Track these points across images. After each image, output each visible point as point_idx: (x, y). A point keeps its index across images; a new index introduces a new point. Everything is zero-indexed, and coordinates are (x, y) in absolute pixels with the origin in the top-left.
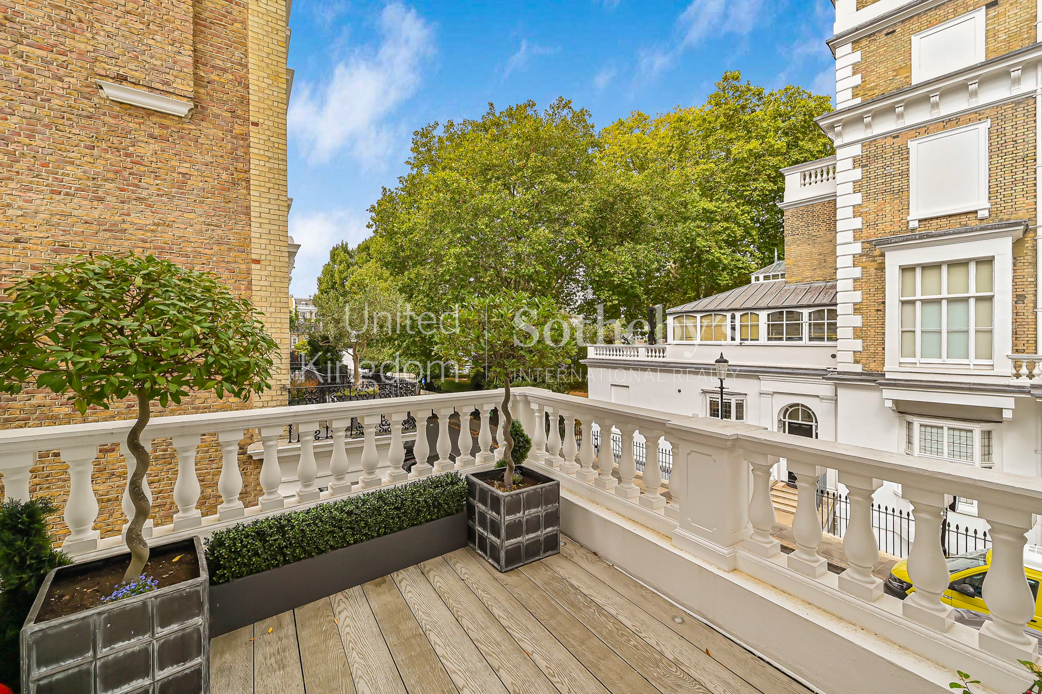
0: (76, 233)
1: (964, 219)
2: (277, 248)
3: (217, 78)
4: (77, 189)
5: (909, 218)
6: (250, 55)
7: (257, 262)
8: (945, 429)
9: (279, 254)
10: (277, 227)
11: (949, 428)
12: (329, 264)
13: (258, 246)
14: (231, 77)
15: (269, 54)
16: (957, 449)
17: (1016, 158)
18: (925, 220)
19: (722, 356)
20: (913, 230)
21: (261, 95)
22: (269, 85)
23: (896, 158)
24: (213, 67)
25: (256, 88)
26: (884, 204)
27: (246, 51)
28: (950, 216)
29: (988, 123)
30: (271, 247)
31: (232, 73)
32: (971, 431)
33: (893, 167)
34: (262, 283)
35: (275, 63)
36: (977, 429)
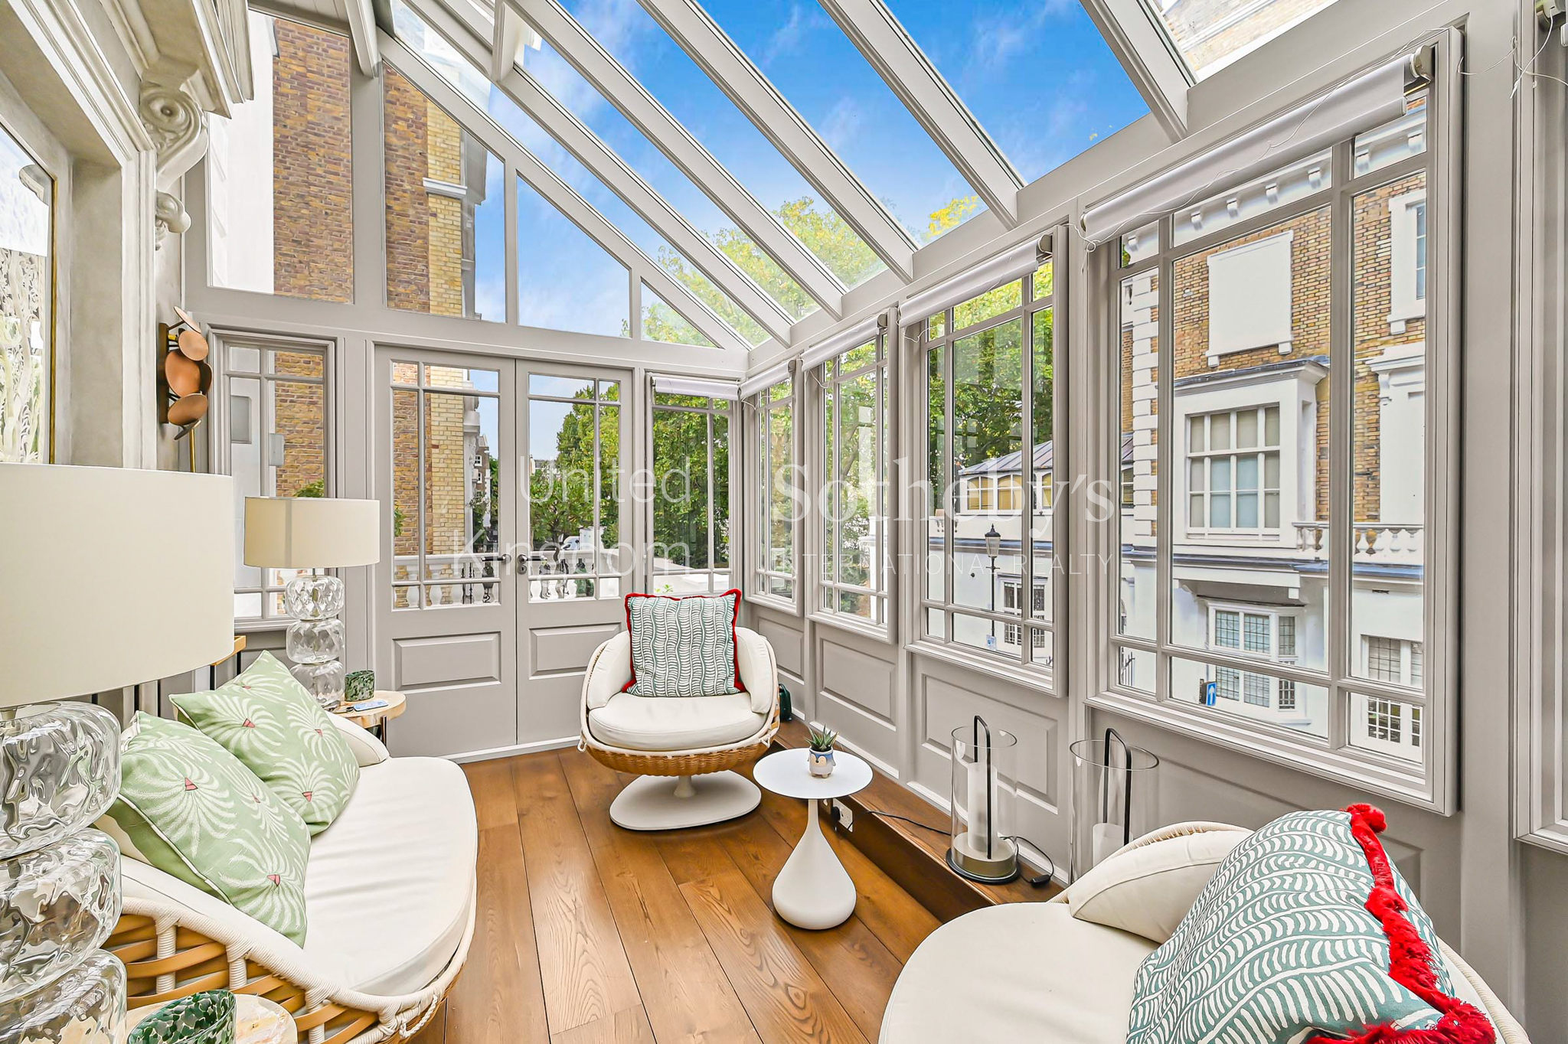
0: (297, 432)
1: (1266, 355)
2: (453, 433)
3: (403, 290)
4: (298, 397)
5: (1208, 354)
6: (430, 266)
7: (436, 447)
8: (1242, 615)
9: (454, 438)
10: (453, 415)
11: (1246, 615)
12: (571, 415)
13: (437, 433)
14: (415, 287)
15: (446, 262)
16: (1254, 640)
17: (1319, 279)
18: (1226, 355)
19: (993, 530)
20: (1213, 368)
21: (439, 300)
22: (446, 289)
23: (1196, 277)
24: (400, 281)
25: (435, 294)
26: (1183, 335)
27: (427, 262)
28: (1252, 350)
29: (1290, 235)
30: (448, 433)
31: (416, 284)
32: (1267, 617)
33: (1193, 289)
34: (441, 465)
35: (451, 269)
36: (1274, 614)
